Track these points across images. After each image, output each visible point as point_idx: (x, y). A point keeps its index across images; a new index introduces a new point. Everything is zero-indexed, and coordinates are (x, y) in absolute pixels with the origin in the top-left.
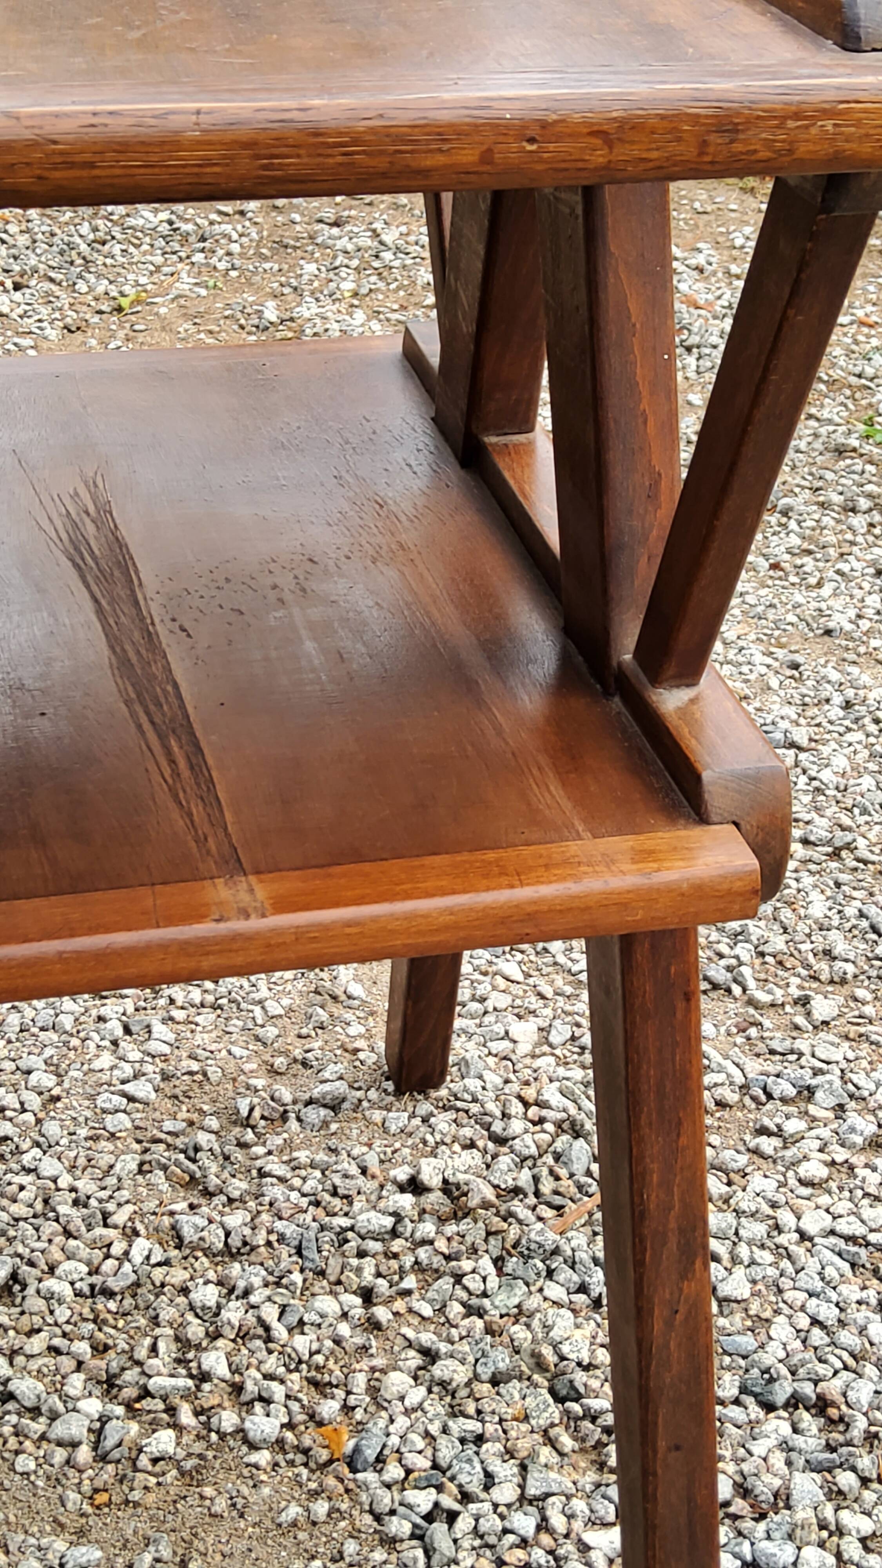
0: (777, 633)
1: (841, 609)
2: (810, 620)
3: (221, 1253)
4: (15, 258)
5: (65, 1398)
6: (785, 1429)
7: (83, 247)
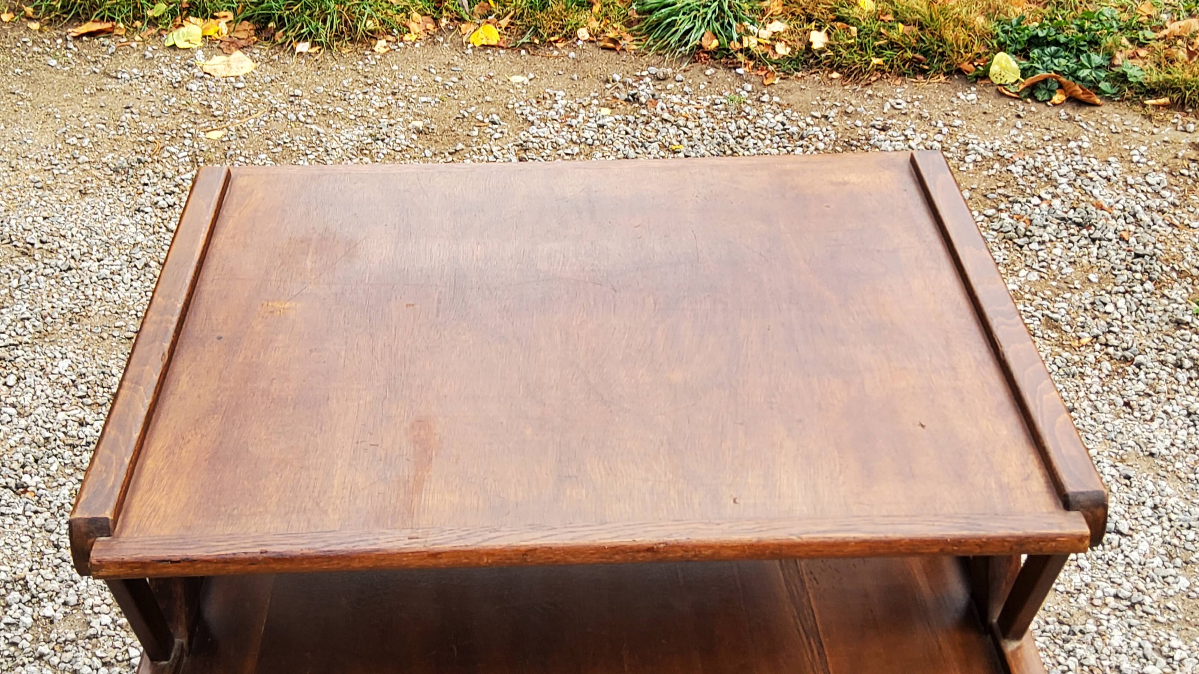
0: (1121, 452)
1: (1162, 438)
2: (1142, 445)
4: (692, 147)
7: (732, 142)
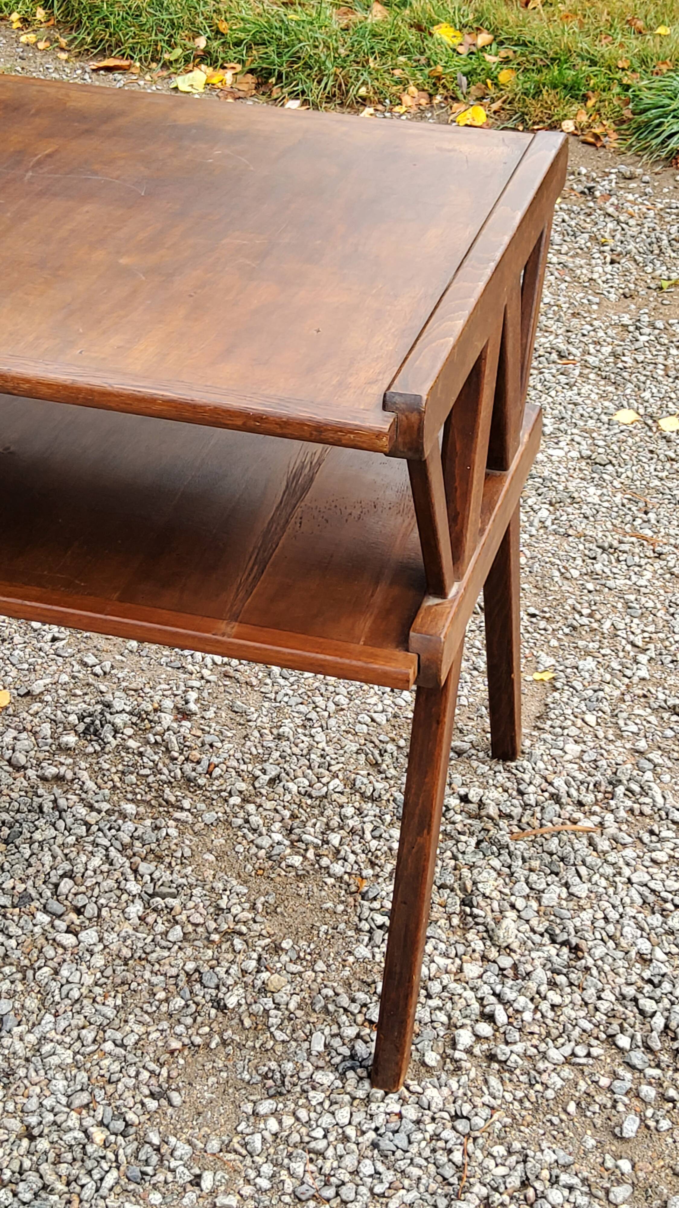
3: (368, 798)
5: (269, 830)
6: (554, 952)
